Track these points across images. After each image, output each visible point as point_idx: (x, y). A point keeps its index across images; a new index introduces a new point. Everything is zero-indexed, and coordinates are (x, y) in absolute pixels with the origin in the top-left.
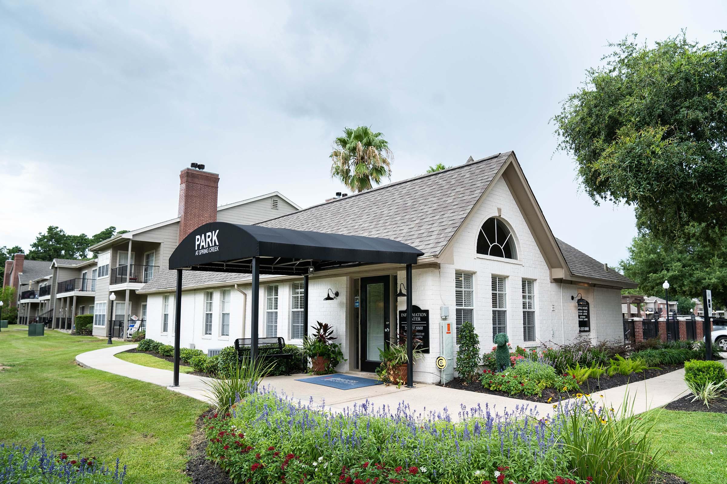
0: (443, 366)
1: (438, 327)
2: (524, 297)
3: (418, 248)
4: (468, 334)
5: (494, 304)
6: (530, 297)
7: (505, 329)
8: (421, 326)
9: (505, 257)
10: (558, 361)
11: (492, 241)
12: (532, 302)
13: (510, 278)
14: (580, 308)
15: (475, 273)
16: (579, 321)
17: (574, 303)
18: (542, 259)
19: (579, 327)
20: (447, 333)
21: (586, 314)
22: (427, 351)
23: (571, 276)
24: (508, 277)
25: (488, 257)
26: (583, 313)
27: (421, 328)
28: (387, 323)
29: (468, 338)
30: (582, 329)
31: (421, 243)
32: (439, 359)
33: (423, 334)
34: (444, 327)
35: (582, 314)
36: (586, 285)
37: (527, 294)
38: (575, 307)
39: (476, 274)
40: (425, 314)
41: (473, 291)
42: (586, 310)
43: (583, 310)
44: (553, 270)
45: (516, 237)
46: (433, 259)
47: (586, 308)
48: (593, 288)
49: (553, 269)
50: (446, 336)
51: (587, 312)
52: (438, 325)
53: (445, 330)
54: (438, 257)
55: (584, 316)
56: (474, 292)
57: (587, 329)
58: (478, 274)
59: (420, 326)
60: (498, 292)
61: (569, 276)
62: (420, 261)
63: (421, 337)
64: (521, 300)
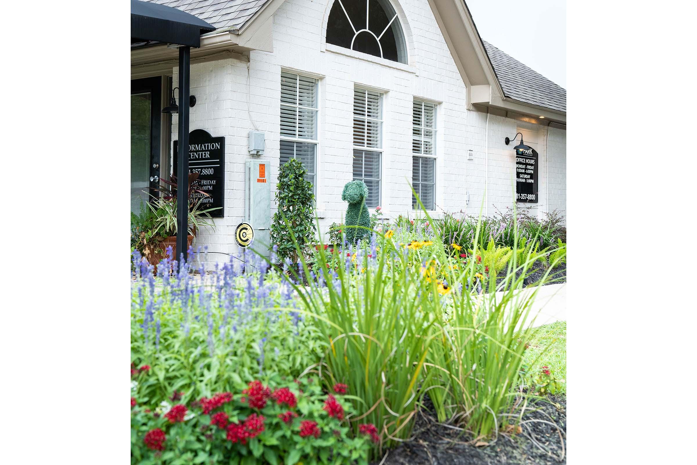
0: (247, 240)
1: (242, 170)
2: (416, 132)
3: (209, 21)
4: (293, 181)
5: (358, 138)
6: (428, 134)
7: (378, 185)
8: (211, 168)
9: (385, 57)
10: (458, 235)
11: (360, 25)
12: (432, 142)
13: (390, 94)
14: (521, 160)
15: (322, 78)
16: (518, 183)
17: (510, 151)
18: (455, 68)
19: (518, 192)
20: (259, 181)
21: (532, 172)
22: (219, 214)
23: (503, 100)
24: (387, 92)
25: (350, 52)
26: (526, 169)
27: (211, 172)
28: (155, 166)
29: (292, 188)
30: (523, 196)
31: (216, 13)
32: (241, 227)
33: (214, 182)
34: (252, 169)
35: (523, 171)
36: (533, 121)
37: (423, 127)
38: (512, 156)
39: (324, 81)
40: (217, 146)
41: (317, 111)
42: (532, 165)
43: (526, 164)
44: (474, 89)
45: (407, 23)
46: (228, 37)
47: (532, 162)
48: (546, 127)
49: (473, 87)
50: (255, 185)
51: (532, 168)
52: (242, 166)
53: (255, 174)
54: (238, 35)
55: (528, 174)
56: (319, 114)
57: (531, 197)
58: (327, 80)
59: (208, 168)
60: (366, 118)
61: (501, 99)
62: (206, 42)
63: (211, 188)
64: (410, 137)
